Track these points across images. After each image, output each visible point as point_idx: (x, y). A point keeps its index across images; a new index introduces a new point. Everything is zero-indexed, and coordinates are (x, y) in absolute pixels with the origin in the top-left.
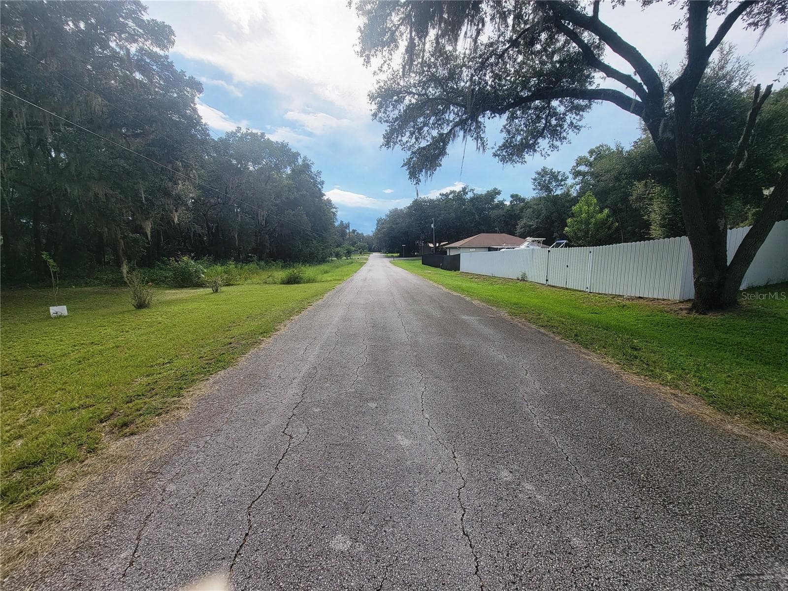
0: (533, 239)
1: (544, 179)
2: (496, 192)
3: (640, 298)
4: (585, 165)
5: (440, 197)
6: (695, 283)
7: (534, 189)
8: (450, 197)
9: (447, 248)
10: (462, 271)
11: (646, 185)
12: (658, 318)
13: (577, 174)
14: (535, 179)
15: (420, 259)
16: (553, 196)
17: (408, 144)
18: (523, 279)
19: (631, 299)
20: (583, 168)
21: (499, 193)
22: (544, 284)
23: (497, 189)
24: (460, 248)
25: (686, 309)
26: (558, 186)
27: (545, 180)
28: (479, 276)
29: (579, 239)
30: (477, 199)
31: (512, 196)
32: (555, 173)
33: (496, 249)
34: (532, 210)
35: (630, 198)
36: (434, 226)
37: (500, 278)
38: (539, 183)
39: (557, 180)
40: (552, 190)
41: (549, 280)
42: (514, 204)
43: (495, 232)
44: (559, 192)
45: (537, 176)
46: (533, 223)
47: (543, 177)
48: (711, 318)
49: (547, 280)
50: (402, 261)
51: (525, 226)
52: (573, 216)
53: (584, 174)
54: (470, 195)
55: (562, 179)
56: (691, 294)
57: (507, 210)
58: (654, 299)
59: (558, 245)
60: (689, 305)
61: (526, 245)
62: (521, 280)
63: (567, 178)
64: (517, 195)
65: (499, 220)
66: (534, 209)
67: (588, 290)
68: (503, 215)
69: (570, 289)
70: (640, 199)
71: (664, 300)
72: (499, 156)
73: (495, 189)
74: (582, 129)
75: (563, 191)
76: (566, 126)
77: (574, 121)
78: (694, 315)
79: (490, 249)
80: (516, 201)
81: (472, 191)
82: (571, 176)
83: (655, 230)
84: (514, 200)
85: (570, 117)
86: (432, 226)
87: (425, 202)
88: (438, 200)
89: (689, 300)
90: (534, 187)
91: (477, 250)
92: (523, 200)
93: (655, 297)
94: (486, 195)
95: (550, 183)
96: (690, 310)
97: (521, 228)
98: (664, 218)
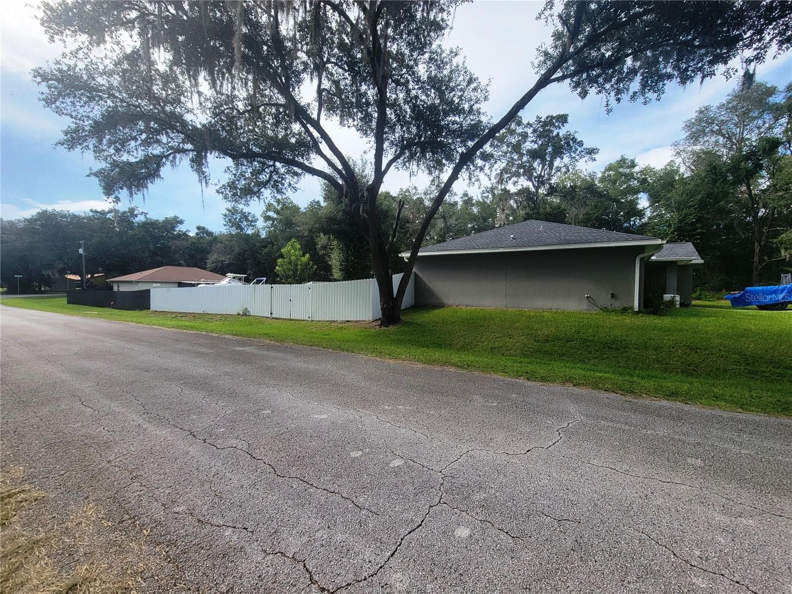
0: (235, 275)
1: (234, 217)
2: (178, 221)
3: (348, 321)
4: (274, 211)
5: (91, 214)
6: (382, 308)
7: (225, 225)
8: (109, 216)
9: (113, 282)
10: (154, 310)
11: (329, 238)
12: (367, 333)
13: (267, 218)
14: (225, 215)
15: (65, 296)
16: (245, 234)
17: (106, 153)
18: (245, 314)
19: (341, 322)
20: (271, 214)
21: (181, 222)
22: (268, 318)
23: (178, 218)
24: (138, 282)
25: (378, 325)
26: (249, 226)
27: (236, 218)
28: (184, 315)
29: (288, 277)
30: (150, 226)
31: (198, 228)
32: (246, 213)
33: (193, 285)
34: (223, 245)
35: (317, 246)
36: (84, 251)
37: (216, 315)
38: (230, 220)
39: (247, 220)
40: (244, 229)
41: (274, 313)
42: (201, 237)
43: (180, 265)
44: (250, 232)
45: (227, 212)
46: (227, 259)
47: (233, 214)
48: (392, 328)
49: (271, 314)
50: (18, 300)
51: (217, 261)
52: (282, 256)
53: (273, 220)
54: (140, 219)
55: (252, 220)
56: (379, 315)
57: (192, 242)
58: (357, 321)
59: (258, 282)
60: (379, 322)
61: (226, 281)
62: (242, 315)
63: (256, 220)
64: (204, 228)
65: (181, 252)
66: (226, 245)
67: (310, 319)
68: (188, 247)
69: (294, 320)
70: (324, 247)
71: (363, 321)
72: (222, 193)
73: (176, 217)
74: (298, 190)
75: (253, 231)
76: (286, 185)
77: (292, 183)
78: (383, 328)
79: (181, 285)
80: (203, 234)
81: (144, 215)
82: (261, 219)
83: (337, 273)
84: (200, 232)
85: (288, 178)
86: (81, 251)
87: (65, 216)
88: (89, 218)
89: (380, 319)
90: (225, 223)
91: (163, 285)
92: (210, 234)
93: (358, 319)
94: (164, 222)
95: (240, 221)
96: (380, 325)
97: (213, 263)
98: (341, 265)
